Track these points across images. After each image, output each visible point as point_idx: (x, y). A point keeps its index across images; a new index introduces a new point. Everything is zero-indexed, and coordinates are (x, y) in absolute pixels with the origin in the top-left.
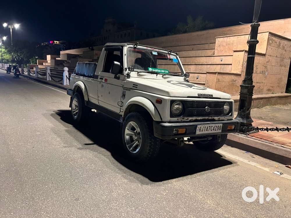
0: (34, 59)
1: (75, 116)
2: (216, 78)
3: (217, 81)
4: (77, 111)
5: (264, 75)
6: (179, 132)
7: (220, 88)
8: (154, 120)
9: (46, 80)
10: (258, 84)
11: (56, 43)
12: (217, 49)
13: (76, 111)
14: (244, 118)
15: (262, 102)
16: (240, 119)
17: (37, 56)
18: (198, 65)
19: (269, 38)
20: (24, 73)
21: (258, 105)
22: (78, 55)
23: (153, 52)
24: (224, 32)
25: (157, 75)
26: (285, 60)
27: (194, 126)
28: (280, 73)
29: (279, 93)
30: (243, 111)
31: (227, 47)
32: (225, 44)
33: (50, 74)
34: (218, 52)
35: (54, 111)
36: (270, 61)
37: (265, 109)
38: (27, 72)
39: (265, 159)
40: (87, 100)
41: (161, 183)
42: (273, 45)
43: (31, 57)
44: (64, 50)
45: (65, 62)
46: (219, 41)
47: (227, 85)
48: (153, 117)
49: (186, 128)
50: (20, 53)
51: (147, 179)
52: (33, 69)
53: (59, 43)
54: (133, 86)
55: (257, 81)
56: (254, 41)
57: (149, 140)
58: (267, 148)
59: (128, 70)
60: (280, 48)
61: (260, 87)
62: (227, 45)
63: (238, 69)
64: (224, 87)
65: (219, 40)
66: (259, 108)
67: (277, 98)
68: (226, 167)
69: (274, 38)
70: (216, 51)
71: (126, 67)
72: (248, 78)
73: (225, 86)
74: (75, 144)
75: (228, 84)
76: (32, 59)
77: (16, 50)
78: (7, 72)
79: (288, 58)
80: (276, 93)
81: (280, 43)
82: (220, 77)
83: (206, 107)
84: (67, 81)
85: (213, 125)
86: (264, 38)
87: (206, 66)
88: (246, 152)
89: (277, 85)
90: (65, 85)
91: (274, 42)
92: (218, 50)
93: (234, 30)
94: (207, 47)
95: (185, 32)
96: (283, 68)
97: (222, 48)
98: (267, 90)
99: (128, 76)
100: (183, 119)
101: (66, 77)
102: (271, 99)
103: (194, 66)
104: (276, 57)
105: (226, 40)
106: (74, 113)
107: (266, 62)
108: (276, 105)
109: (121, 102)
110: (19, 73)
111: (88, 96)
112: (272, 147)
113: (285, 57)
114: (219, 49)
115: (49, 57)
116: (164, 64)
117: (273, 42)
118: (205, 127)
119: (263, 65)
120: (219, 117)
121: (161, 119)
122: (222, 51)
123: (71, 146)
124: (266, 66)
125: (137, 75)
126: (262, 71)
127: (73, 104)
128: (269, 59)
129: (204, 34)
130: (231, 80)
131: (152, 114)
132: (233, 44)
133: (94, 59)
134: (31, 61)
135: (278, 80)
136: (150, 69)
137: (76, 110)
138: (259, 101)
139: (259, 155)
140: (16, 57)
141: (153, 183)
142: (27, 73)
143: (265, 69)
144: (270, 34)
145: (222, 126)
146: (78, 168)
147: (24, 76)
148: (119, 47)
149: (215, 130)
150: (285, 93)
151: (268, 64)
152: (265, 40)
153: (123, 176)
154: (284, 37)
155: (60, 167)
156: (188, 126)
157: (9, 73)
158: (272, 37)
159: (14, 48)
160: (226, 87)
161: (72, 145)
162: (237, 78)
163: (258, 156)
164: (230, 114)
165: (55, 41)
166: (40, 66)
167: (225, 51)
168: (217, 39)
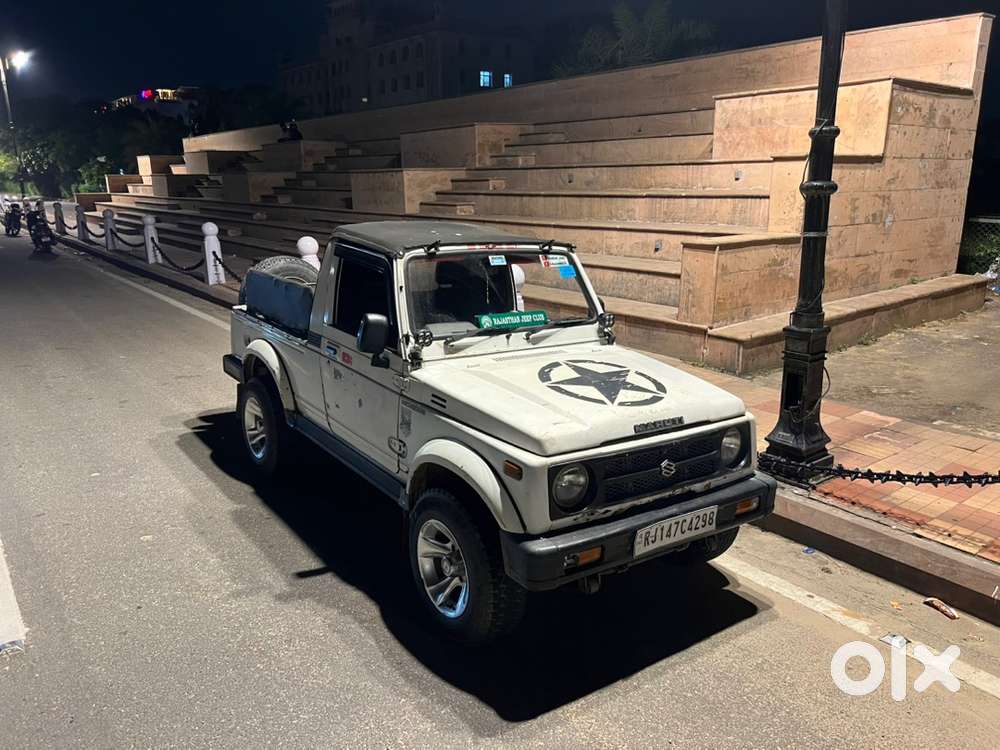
0: (93, 165)
1: (257, 452)
2: (715, 265)
3: (719, 271)
4: (264, 436)
5: (881, 225)
6: (581, 562)
7: (731, 294)
8: (502, 527)
9: (146, 260)
10: (861, 258)
11: (165, 94)
12: (720, 139)
13: (257, 435)
14: (801, 433)
15: (874, 321)
16: (787, 438)
17: (100, 156)
18: (658, 200)
19: (892, 98)
20: (67, 230)
21: (860, 336)
22: (246, 152)
23: (490, 257)
24: (744, 66)
25: (508, 337)
26: (953, 164)
27: (628, 534)
28: (937, 211)
29: (933, 276)
30: (795, 410)
31: (753, 132)
32: (745, 122)
33: (156, 241)
34: (724, 148)
35: (186, 424)
36: (900, 174)
37: (885, 346)
38: (75, 228)
39: (864, 576)
40: (291, 407)
41: (533, 724)
42: (908, 119)
43: (83, 157)
44: (195, 135)
45: (206, 184)
46: (724, 110)
47: (756, 282)
48: (498, 520)
49: (602, 546)
50: (42, 147)
51: (492, 712)
52: (95, 210)
53: (174, 94)
54: (433, 401)
55: (858, 248)
56: (821, 187)
57: (491, 587)
58: (868, 540)
59: (412, 340)
60: (934, 126)
61: (869, 267)
62: (752, 124)
63: (791, 219)
64: (745, 289)
65: (726, 106)
66: (867, 345)
67: (926, 301)
68: (734, 629)
69: (911, 97)
70: (717, 146)
71: (405, 333)
72: (807, 305)
73: (747, 284)
74: (268, 578)
75: (757, 278)
76: (84, 167)
77: (29, 136)
78: (7, 231)
79: (963, 156)
80: (921, 281)
81: (932, 110)
82: (728, 258)
83: (664, 464)
84: (216, 270)
85: (688, 517)
86: (877, 101)
87: (684, 200)
88: (807, 551)
89: (928, 250)
90: (211, 283)
91: (911, 110)
92: (725, 143)
93: (779, 60)
94: (688, 121)
95: (612, 65)
96: (947, 191)
97: (736, 135)
98: (891, 275)
99: (416, 360)
100: (592, 514)
101: (213, 257)
102: (906, 307)
103: (644, 200)
104: (922, 157)
105: (749, 108)
106: (254, 442)
107: (885, 182)
108: (921, 324)
109: (400, 441)
110: (49, 239)
111: (293, 393)
112: (883, 538)
113: (953, 155)
114: (728, 138)
115: (144, 163)
116: (543, 193)
117: (907, 110)
118: (662, 529)
119: (877, 195)
120: (707, 482)
121: (524, 527)
122: (738, 144)
123: (254, 589)
124: (887, 194)
125: (442, 350)
126: (874, 215)
127: (246, 414)
128: (895, 171)
129: (676, 75)
130: (768, 262)
131: (495, 510)
132: (772, 119)
133: (304, 169)
134: (84, 176)
135: (931, 235)
136: (486, 321)
137: (256, 432)
138: (865, 322)
139: (847, 562)
140: (29, 163)
141: (511, 725)
142: (76, 230)
143: (883, 206)
144: (897, 86)
145: (718, 512)
146: (282, 686)
147: (67, 243)
148: (379, 256)
149: (696, 528)
150: (957, 272)
151: (893, 187)
152: (880, 108)
153: (419, 706)
154: (946, 87)
155: (229, 688)
156: (608, 537)
157: (14, 235)
158: (906, 95)
159: (20, 131)
160: (751, 288)
161: (257, 583)
162: (789, 251)
163: (841, 564)
164: (743, 463)
165: (160, 91)
166: (117, 200)
167: (748, 147)
168: (717, 102)
